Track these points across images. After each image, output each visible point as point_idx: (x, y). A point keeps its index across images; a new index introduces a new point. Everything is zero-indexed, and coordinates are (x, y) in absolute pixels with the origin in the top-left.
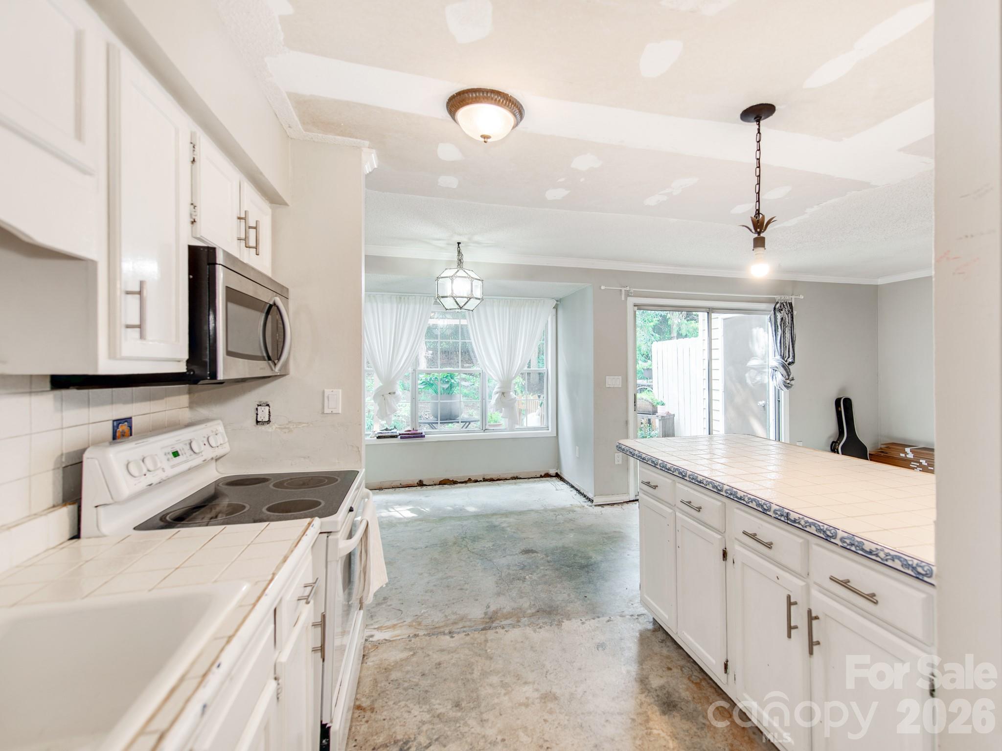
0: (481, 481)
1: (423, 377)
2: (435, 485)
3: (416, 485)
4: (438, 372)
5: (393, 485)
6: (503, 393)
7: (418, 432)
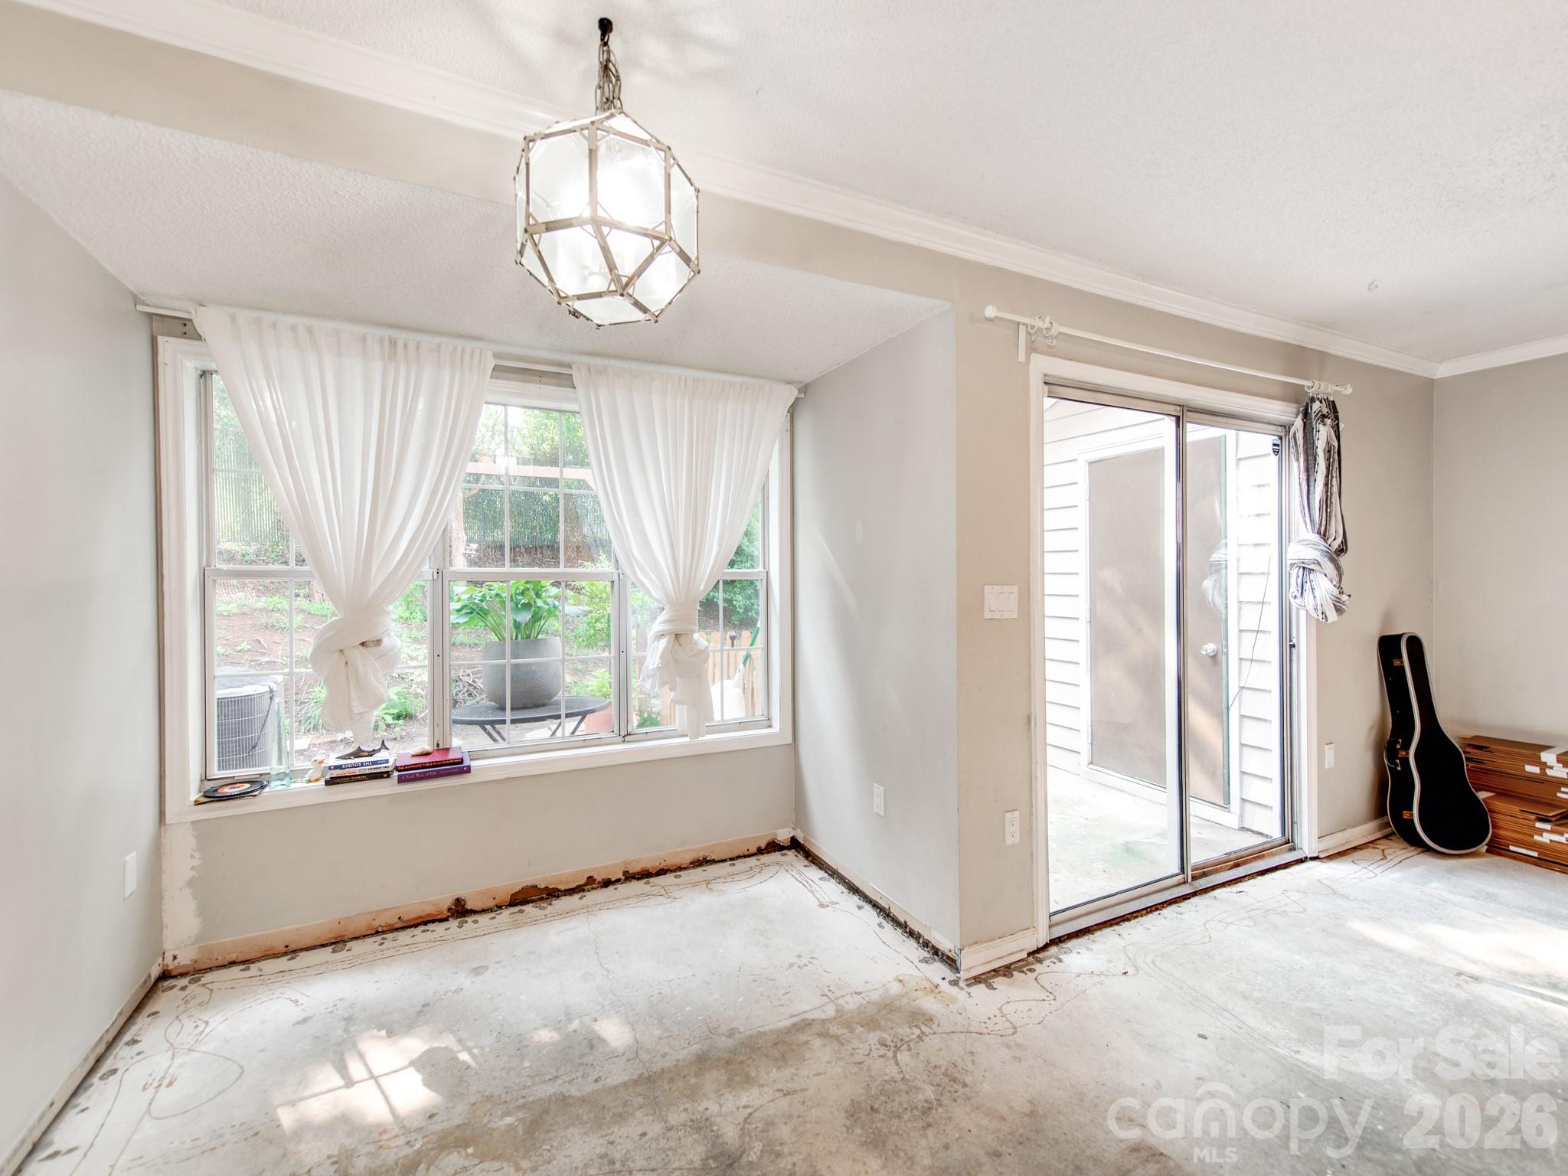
0: (618, 881)
1: (461, 591)
2: (500, 907)
3: (446, 914)
4: (504, 579)
5: (376, 924)
6: (677, 636)
7: (452, 756)
